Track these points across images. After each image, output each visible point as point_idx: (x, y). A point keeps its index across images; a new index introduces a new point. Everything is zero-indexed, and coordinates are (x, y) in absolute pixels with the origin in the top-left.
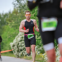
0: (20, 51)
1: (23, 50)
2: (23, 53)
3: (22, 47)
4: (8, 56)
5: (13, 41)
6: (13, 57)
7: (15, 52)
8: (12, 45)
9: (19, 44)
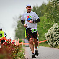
0: (54, 41)
1: (57, 40)
2: (57, 43)
3: (56, 38)
4: (43, 46)
5: (48, 31)
6: (48, 47)
7: (49, 42)
8: (46, 35)
9: (53, 34)
